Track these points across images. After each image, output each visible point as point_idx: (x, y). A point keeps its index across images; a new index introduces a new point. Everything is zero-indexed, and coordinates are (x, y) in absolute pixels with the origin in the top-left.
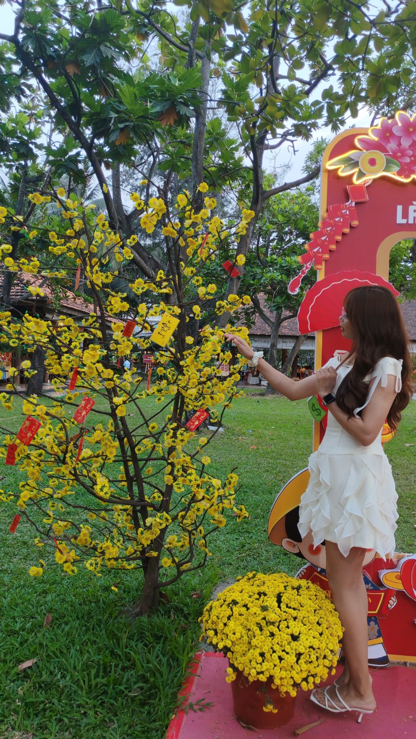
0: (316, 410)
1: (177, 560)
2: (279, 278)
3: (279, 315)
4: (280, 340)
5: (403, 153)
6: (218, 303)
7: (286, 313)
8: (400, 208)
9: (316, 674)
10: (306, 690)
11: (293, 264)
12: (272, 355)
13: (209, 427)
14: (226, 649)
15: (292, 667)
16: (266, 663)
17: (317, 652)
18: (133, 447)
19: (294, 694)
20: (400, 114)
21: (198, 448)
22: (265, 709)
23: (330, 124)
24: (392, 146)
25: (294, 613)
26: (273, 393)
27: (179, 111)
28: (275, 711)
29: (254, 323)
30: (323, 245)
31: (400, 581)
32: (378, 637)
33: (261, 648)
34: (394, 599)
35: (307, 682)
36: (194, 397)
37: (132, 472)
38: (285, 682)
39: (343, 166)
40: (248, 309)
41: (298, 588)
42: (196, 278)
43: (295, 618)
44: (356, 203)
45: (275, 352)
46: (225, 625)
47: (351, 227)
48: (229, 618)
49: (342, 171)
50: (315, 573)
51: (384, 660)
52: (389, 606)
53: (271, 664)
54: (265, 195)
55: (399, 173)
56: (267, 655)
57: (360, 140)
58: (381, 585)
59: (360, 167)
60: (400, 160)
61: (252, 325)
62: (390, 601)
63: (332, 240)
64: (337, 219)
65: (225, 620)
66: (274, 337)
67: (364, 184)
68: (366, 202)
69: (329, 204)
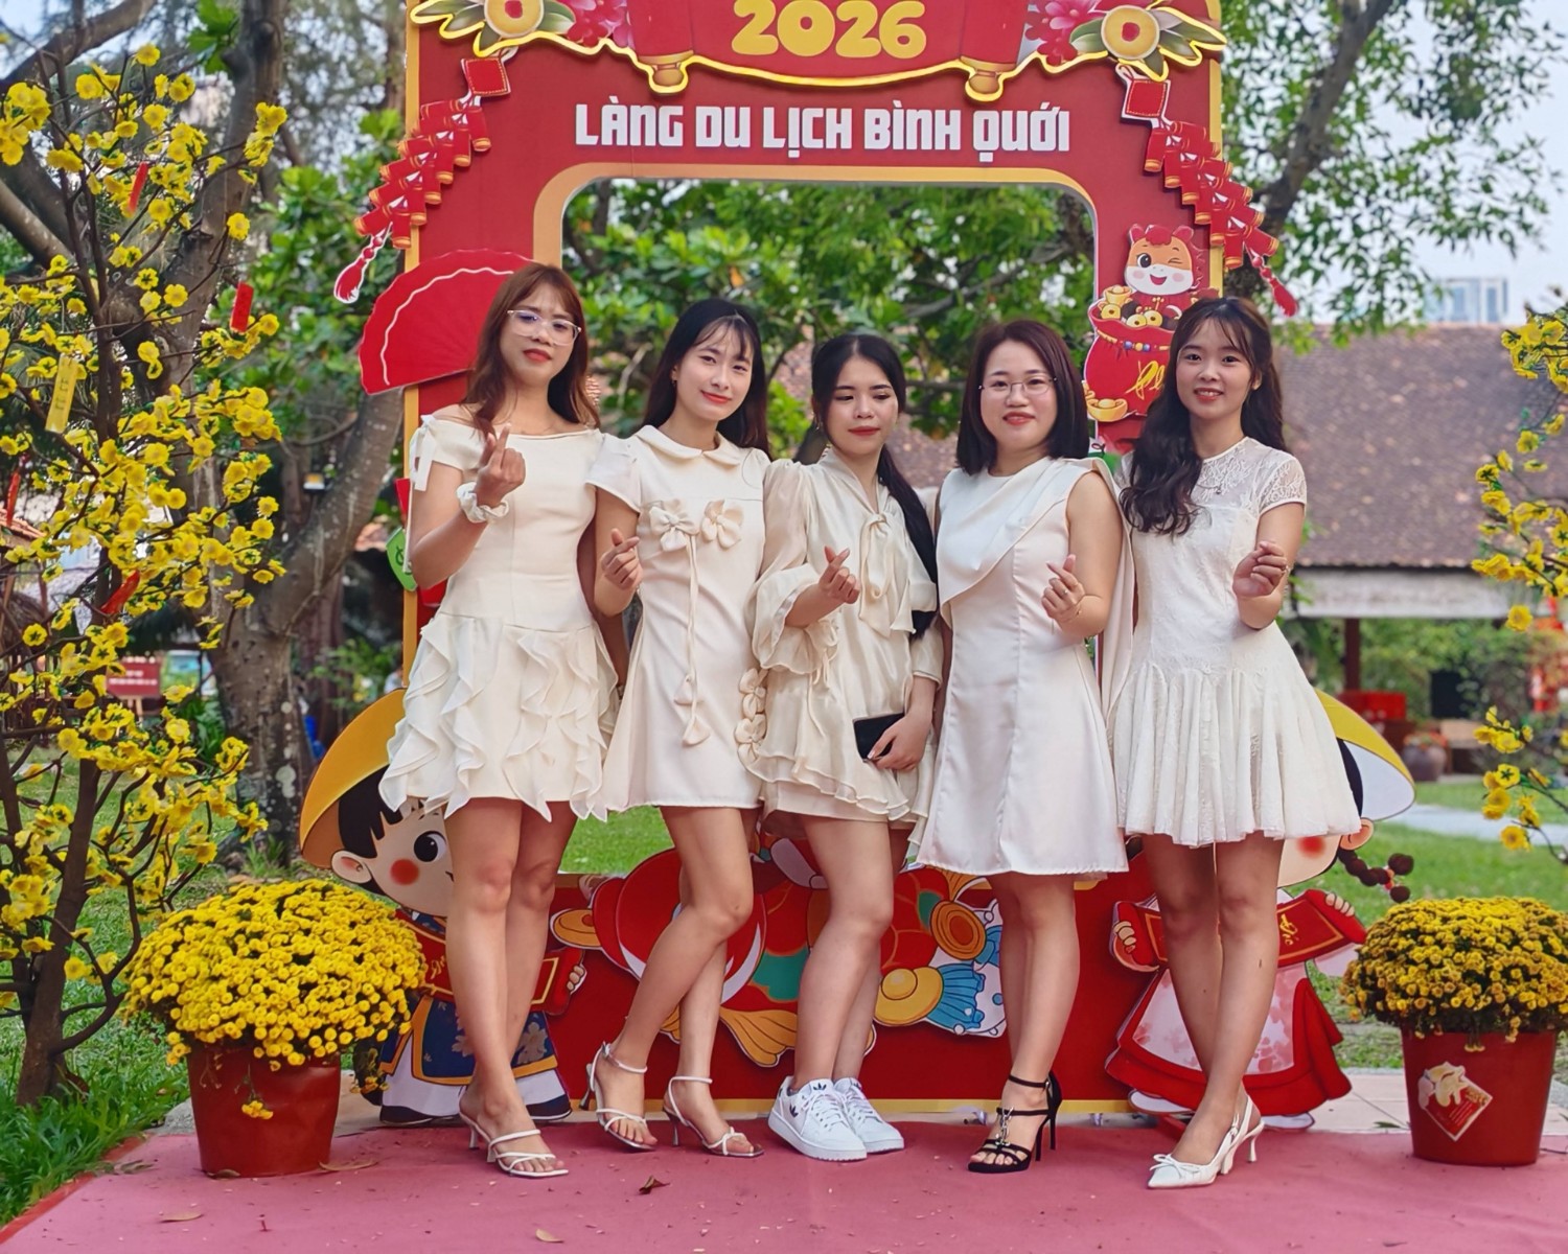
8: (582, 111)
10: (320, 1053)
14: (171, 1002)
15: (290, 1005)
17: (345, 985)
19: (296, 1059)
22: (246, 1109)
25: (306, 923)
28: (268, 1115)
30: (409, 192)
31: (592, 929)
32: (546, 1056)
34: (579, 969)
39: (450, 17)
43: (307, 932)
44: (482, 101)
46: (168, 959)
47: (476, 155)
49: (446, 29)
51: (560, 1105)
52: (570, 985)
53: (251, 1004)
55: (575, 34)
56: (243, 989)
59: (488, 19)
60: (575, 6)
62: (573, 976)
63: (430, 183)
64: (441, 135)
65: (168, 950)
67: (500, 57)
68: (506, 97)
69: (422, 102)
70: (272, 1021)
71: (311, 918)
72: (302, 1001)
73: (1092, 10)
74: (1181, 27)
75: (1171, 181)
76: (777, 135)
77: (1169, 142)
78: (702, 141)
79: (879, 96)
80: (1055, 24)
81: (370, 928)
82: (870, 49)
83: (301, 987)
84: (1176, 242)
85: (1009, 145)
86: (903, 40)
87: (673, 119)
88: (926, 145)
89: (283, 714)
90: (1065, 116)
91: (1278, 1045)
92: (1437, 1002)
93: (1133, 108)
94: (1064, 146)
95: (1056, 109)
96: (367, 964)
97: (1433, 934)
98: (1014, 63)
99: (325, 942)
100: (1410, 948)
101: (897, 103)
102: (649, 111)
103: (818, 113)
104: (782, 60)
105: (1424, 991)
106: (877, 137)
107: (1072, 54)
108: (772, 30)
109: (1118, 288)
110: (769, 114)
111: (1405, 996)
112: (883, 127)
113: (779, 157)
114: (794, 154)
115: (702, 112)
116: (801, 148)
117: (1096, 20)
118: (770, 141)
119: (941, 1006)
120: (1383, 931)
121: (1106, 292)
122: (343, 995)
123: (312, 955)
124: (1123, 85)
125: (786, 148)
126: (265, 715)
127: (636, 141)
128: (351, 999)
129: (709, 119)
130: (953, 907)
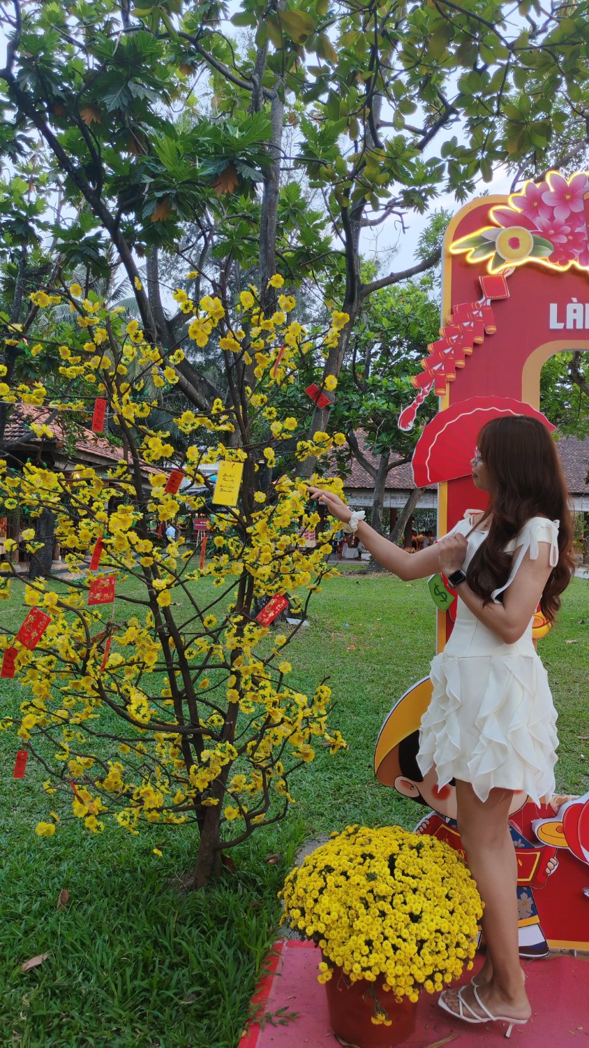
0: (440, 594)
1: (246, 810)
2: (385, 407)
3: (385, 460)
4: (388, 495)
5: (558, 230)
6: (299, 444)
7: (395, 457)
8: (554, 308)
9: (446, 970)
10: (432, 992)
11: (405, 387)
12: (376, 515)
13: (288, 619)
14: (318, 936)
15: (411, 959)
16: (374, 955)
17: (446, 938)
18: (181, 650)
19: (414, 998)
20: (552, 175)
21: (274, 650)
22: (374, 1021)
23: (453, 188)
24: (541, 220)
25: (414, 883)
26: (378, 571)
27: (240, 175)
28: (389, 1023)
29: (349, 471)
30: (447, 361)
31: (563, 835)
32: (532, 915)
33: (367, 934)
34: (554, 860)
35: (434, 982)
36: (267, 577)
37: (180, 686)
38: (402, 981)
39: (473, 249)
40: (341, 452)
41: (419, 848)
42: (268, 409)
43: (415, 891)
44: (492, 301)
45: (380, 512)
47: (486, 335)
48: (321, 892)
49: (472, 257)
50: (443, 826)
51: (542, 948)
52: (548, 871)
53: (382, 956)
54: (364, 290)
55: (553, 258)
57: (497, 213)
58: (536, 840)
59: (498, 250)
61: (347, 475)
62: (549, 864)
63: (459, 354)
64: (466, 324)
66: (379, 491)
67: (504, 274)
68: (506, 300)
69: (454, 303)
71: (414, 877)
72: (419, 955)
81: (452, 882)
83: (417, 943)
96: (457, 915)
122: (447, 947)
123: (422, 913)
128: (451, 950)
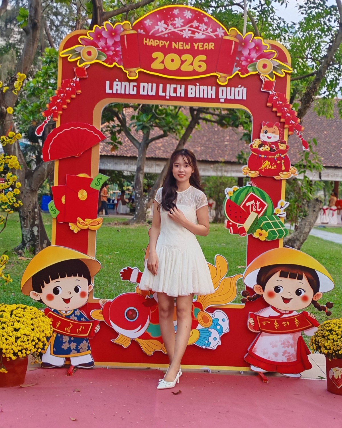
0: (53, 210)
3: (147, 135)
4: (149, 163)
5: (108, 48)
7: (156, 132)
8: (108, 83)
9: (27, 348)
10: (22, 357)
15: (12, 344)
17: (28, 337)
19: (14, 358)
20: (106, 24)
24: (101, 43)
25: (18, 319)
28: (6, 372)
30: (58, 105)
31: (102, 315)
32: (88, 350)
34: (98, 326)
35: (22, 353)
38: (8, 351)
39: (71, 55)
44: (80, 79)
47: (77, 95)
49: (70, 59)
50: (50, 312)
51: (91, 364)
52: (95, 331)
55: (106, 61)
57: (80, 39)
58: (91, 318)
59: (82, 56)
60: (107, 53)
62: (96, 328)
63: (64, 102)
64: (67, 89)
67: (85, 67)
68: (87, 78)
69: (62, 79)
70: (7, 348)
71: (19, 317)
72: (16, 341)
73: (254, 60)
74: (280, 65)
75: (274, 109)
76: (163, 92)
77: (274, 98)
78: (142, 93)
79: (193, 82)
80: (244, 63)
81: (36, 320)
82: (190, 69)
83: (16, 338)
84: (275, 127)
85: (229, 97)
86: (200, 66)
87: (134, 86)
88: (205, 96)
89: (35, 212)
90: (245, 89)
91: (292, 354)
92: (335, 351)
93: (264, 88)
94: (245, 98)
95: (243, 87)
96: (35, 331)
97: (336, 331)
98: (231, 74)
99: (23, 324)
100: (329, 335)
101: (198, 84)
102: (127, 84)
103: (175, 86)
104: (165, 71)
105: (332, 348)
106: (192, 93)
107: (248, 72)
108: (163, 62)
109: (258, 140)
110: (161, 86)
111: (326, 349)
112: (193, 91)
113: (164, 98)
114: (168, 98)
115: (142, 85)
116: (170, 96)
117: (255, 62)
118: (161, 94)
119: (199, 340)
120: (322, 329)
121: (254, 140)
122: (28, 340)
123: (20, 328)
124: (262, 81)
125: (166, 95)
126: (30, 212)
127: (123, 92)
128: (30, 341)
129: (144, 87)
130: (204, 313)
